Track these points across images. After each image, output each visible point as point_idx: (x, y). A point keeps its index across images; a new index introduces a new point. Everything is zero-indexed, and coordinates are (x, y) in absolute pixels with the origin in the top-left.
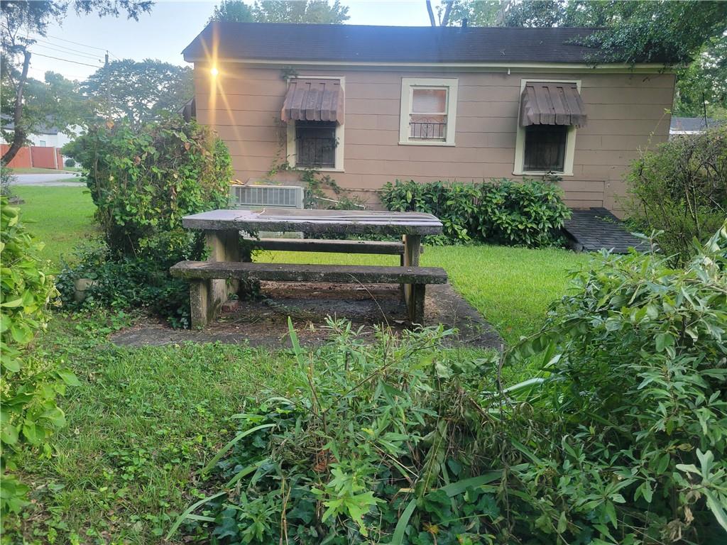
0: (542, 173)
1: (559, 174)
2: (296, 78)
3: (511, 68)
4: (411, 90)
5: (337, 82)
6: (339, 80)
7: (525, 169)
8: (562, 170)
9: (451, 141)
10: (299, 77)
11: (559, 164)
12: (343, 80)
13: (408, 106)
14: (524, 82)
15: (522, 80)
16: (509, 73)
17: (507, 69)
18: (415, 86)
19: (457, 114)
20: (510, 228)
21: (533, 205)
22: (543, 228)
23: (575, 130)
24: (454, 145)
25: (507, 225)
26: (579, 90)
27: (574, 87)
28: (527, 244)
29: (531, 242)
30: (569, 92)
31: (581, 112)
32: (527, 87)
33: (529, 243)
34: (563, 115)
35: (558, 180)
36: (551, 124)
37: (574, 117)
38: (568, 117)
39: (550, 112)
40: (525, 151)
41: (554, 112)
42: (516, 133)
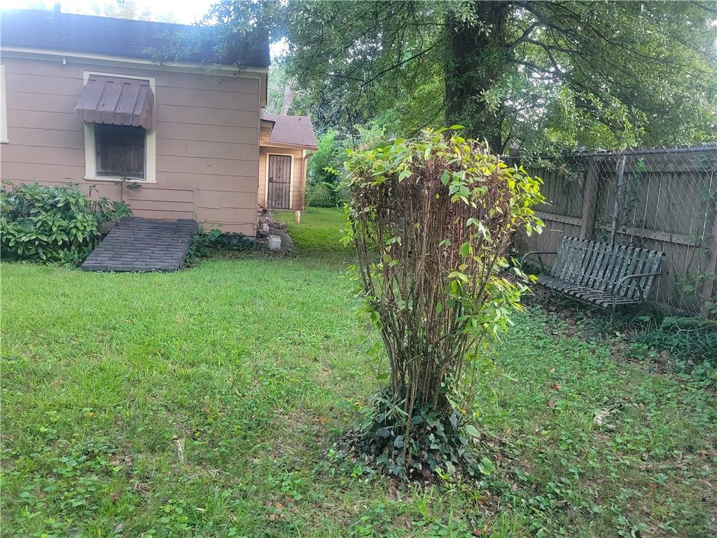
0: (118, 179)
1: (138, 181)
3: (67, 58)
7: (99, 174)
8: (142, 176)
9: (3, 136)
11: (140, 171)
14: (86, 75)
15: (84, 72)
16: (64, 63)
17: (62, 57)
19: (8, 105)
20: (13, 240)
21: (43, 213)
22: (55, 241)
23: (155, 132)
24: (7, 142)
25: (11, 237)
26: (153, 89)
27: (146, 84)
28: (42, 259)
29: (47, 257)
30: (135, 90)
31: (134, 111)
32: (90, 80)
33: (44, 257)
34: (111, 113)
35: (136, 187)
36: (97, 122)
37: (124, 116)
38: (119, 116)
39: (96, 109)
40: (97, 153)
41: (101, 109)
42: (84, 131)
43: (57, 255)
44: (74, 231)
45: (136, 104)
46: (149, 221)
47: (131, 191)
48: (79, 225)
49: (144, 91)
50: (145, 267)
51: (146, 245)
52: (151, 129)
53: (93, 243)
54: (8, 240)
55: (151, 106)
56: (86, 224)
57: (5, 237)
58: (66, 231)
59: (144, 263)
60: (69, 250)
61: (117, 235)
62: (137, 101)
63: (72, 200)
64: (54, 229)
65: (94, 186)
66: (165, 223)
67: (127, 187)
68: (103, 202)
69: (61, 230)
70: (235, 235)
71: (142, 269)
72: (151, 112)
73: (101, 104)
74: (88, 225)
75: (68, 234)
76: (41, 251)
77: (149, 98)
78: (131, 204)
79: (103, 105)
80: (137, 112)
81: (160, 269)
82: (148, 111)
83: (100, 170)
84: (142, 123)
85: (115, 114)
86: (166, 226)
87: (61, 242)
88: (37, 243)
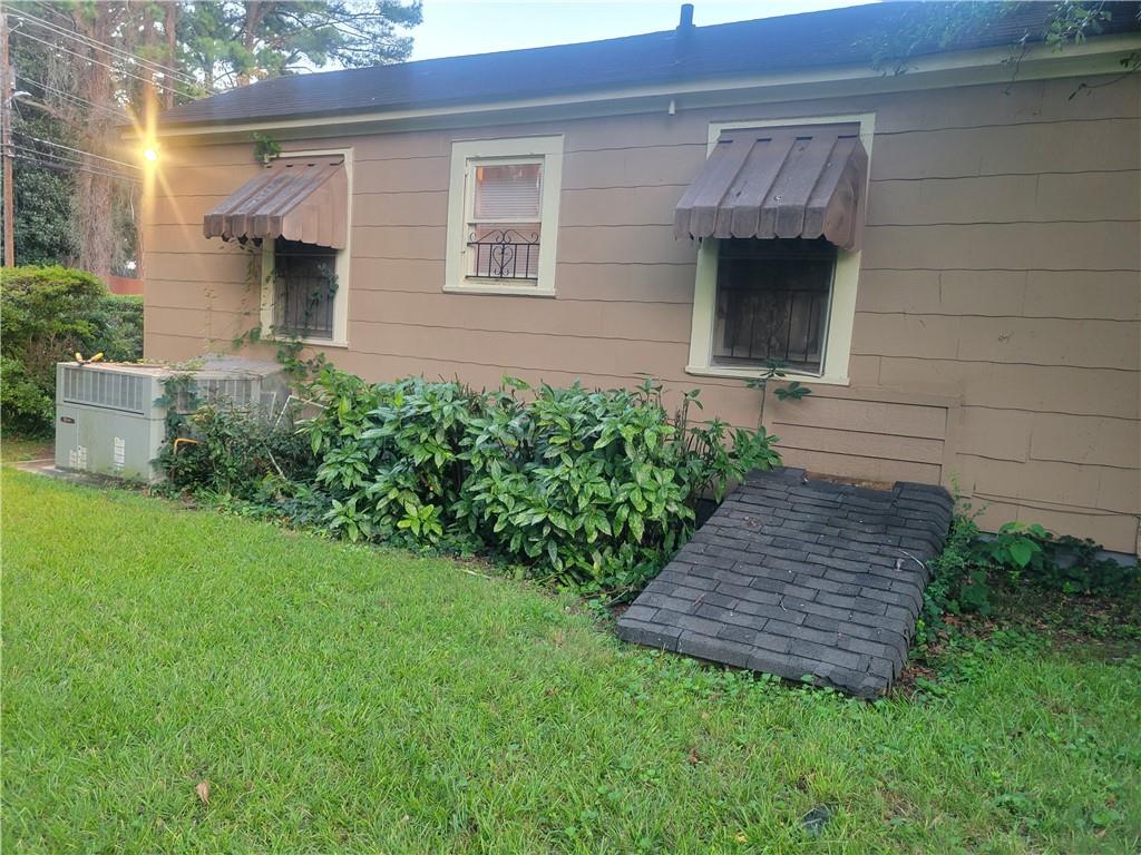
0: (755, 373)
1: (805, 378)
2: (278, 158)
3: (678, 99)
4: (471, 169)
5: (337, 160)
6: (343, 155)
7: (718, 360)
8: (815, 367)
9: (546, 285)
10: (283, 155)
11: (809, 352)
12: (349, 154)
13: (465, 206)
14: (714, 132)
15: (711, 126)
16: (672, 111)
17: (667, 99)
18: (478, 159)
19: (561, 218)
20: (502, 518)
21: (567, 461)
22: (582, 531)
23: (859, 254)
24: (553, 294)
25: (500, 509)
26: (868, 143)
27: (851, 133)
28: (554, 570)
29: (564, 566)
30: (819, 150)
31: (810, 199)
32: (720, 142)
33: (560, 567)
34: (754, 210)
35: (796, 393)
36: (719, 235)
37: (786, 214)
38: (770, 217)
39: (720, 204)
40: (720, 312)
41: (731, 204)
42: (696, 264)
43: (587, 567)
44: (624, 512)
45: (818, 182)
46: (821, 483)
47: (785, 402)
48: (636, 497)
49: (845, 150)
50: (783, 660)
51: (801, 568)
52: (850, 245)
53: (678, 534)
54: (494, 518)
55: (856, 186)
56: (652, 498)
57: (488, 510)
58: (608, 509)
59: (782, 645)
60: (615, 553)
61: (733, 519)
62: (821, 176)
63: (628, 433)
64: (583, 503)
65: (696, 393)
66: (862, 493)
67: (776, 392)
68: (712, 431)
69: (599, 507)
70: (1069, 544)
71: (774, 669)
72: (856, 202)
73: (734, 191)
74: (657, 500)
75: (611, 517)
76: (553, 551)
77: (855, 167)
78: (778, 436)
79: (739, 194)
80: (817, 203)
81: (829, 681)
82: (847, 198)
83: (722, 352)
84: (827, 230)
85: (762, 212)
86: (865, 502)
87: (595, 536)
88: (546, 531)
